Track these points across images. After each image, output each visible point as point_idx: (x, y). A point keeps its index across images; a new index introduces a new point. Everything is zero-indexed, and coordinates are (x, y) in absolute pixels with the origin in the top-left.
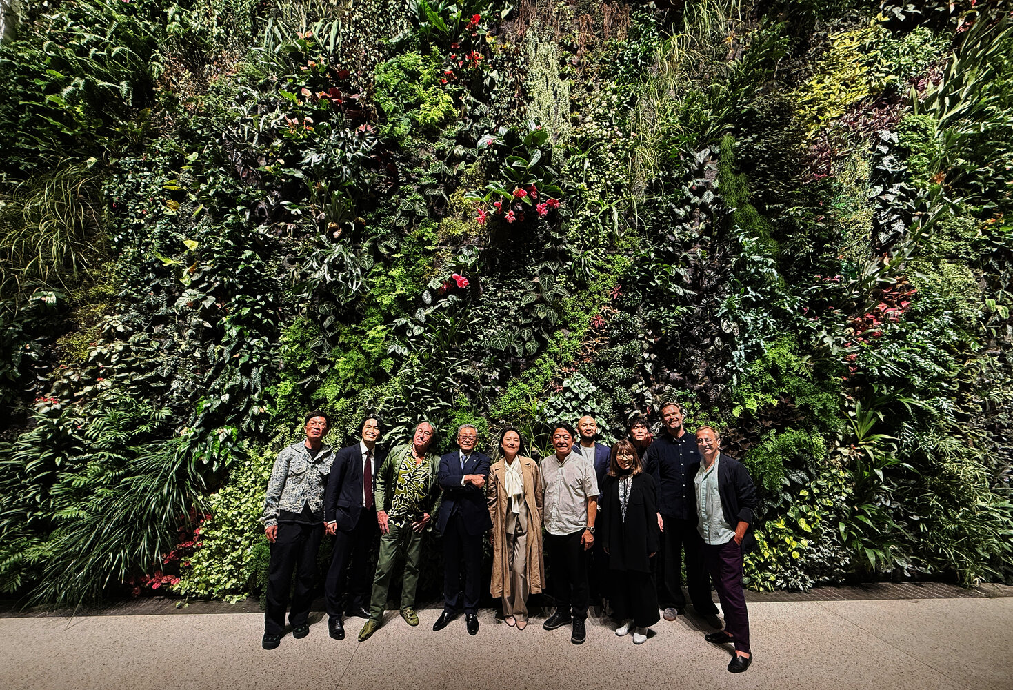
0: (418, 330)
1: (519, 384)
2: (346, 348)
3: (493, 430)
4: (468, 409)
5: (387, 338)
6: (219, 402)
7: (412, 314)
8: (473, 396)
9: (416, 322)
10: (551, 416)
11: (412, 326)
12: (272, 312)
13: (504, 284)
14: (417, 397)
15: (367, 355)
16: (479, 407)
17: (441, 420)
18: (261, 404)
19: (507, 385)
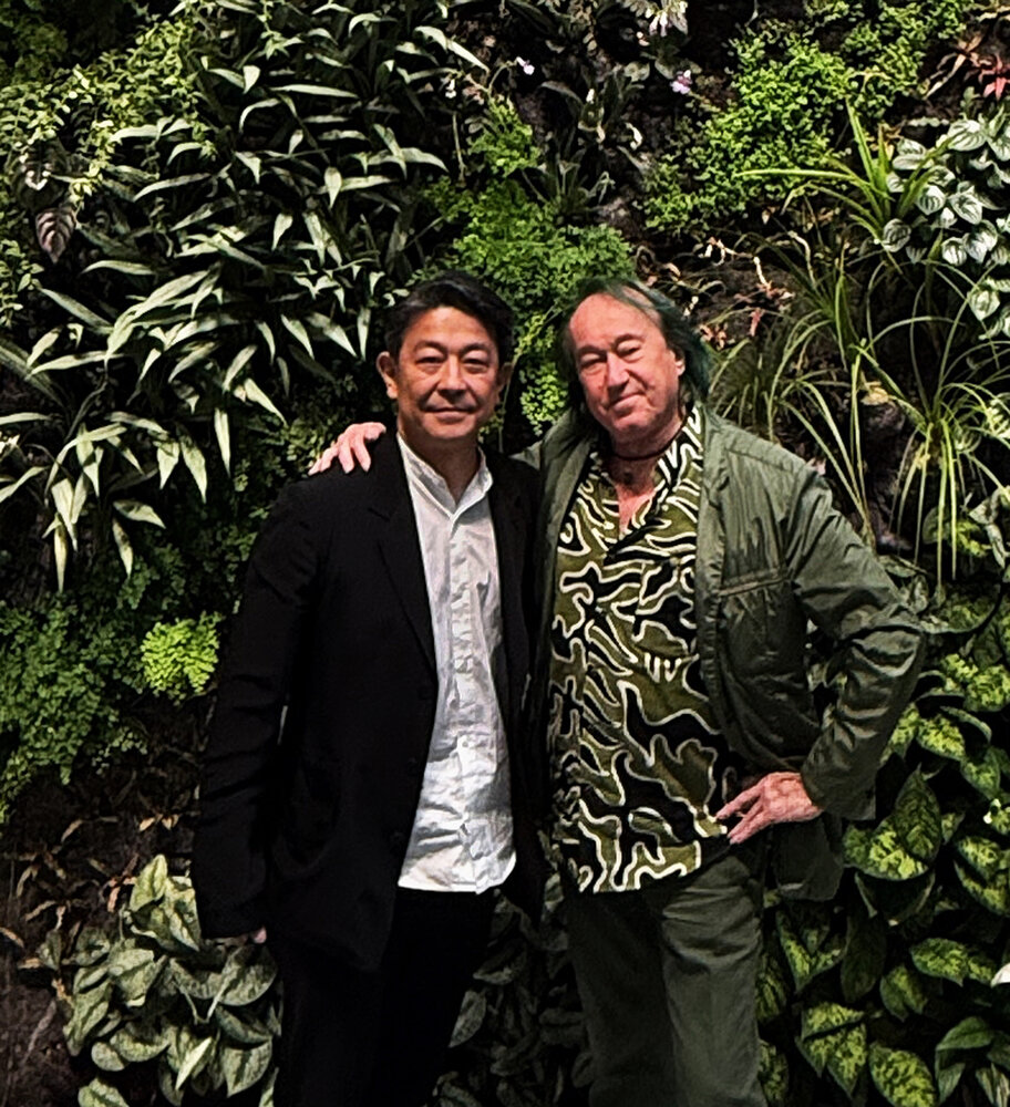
1: (798, 54)
10: (962, 227)
17: (399, 241)
19: (735, 62)
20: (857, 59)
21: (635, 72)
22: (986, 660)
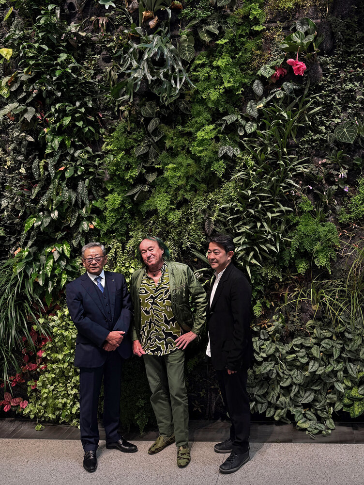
0: (251, 128)
2: (173, 153)
3: (343, 237)
4: (313, 214)
5: (217, 139)
6: (48, 220)
7: (242, 109)
8: (317, 198)
9: (247, 119)
11: (243, 122)
12: (93, 119)
13: (348, 61)
14: (254, 204)
15: (197, 160)
16: (325, 211)
17: (283, 227)
18: (90, 219)
19: (358, 184)
21: (335, 187)
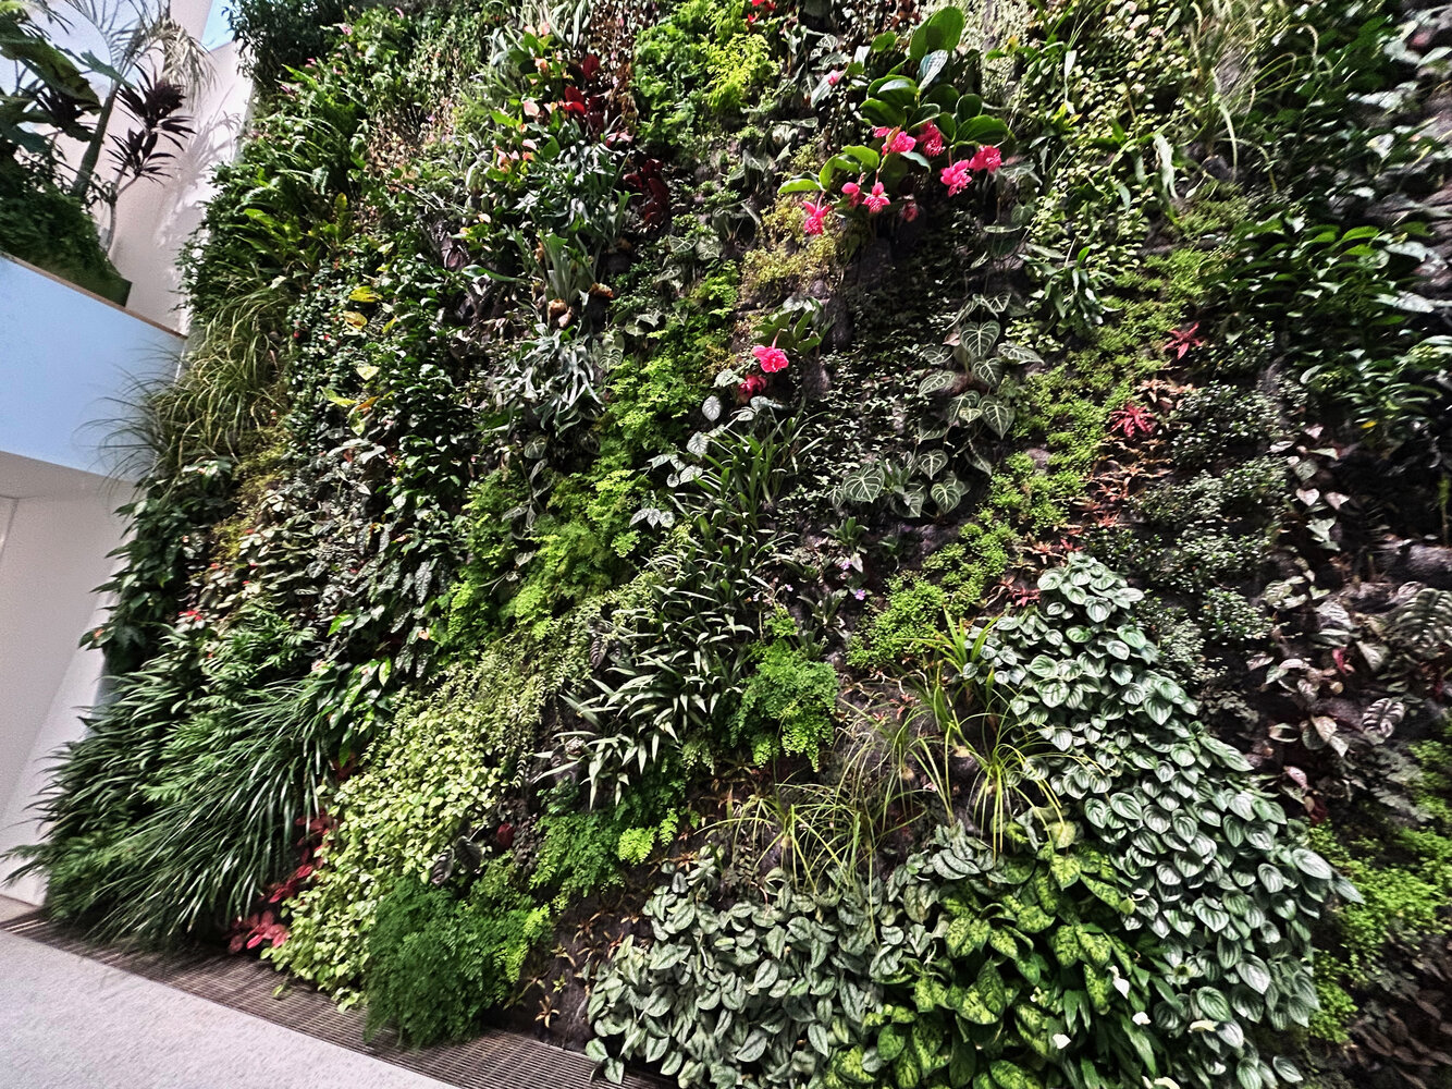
0: (689, 474)
2: (561, 516)
4: (794, 642)
5: (633, 493)
6: (366, 619)
7: (682, 445)
9: (688, 460)
10: (1006, 667)
11: (679, 466)
12: (458, 464)
15: (593, 526)
16: (820, 639)
18: (424, 623)
20: (949, 588)
22: (1028, 902)
